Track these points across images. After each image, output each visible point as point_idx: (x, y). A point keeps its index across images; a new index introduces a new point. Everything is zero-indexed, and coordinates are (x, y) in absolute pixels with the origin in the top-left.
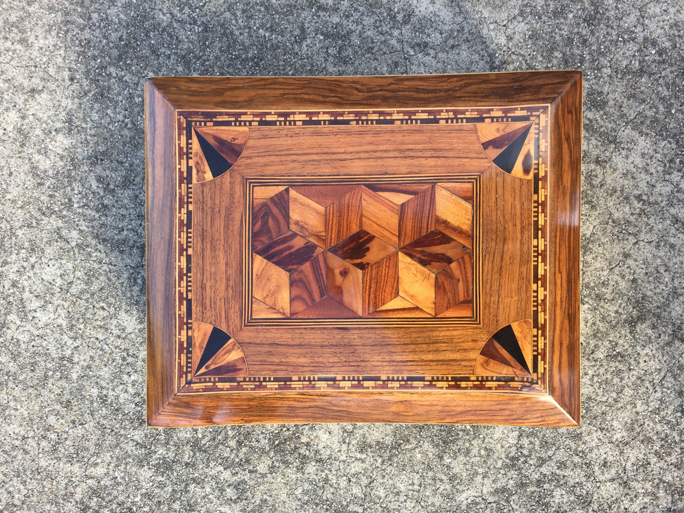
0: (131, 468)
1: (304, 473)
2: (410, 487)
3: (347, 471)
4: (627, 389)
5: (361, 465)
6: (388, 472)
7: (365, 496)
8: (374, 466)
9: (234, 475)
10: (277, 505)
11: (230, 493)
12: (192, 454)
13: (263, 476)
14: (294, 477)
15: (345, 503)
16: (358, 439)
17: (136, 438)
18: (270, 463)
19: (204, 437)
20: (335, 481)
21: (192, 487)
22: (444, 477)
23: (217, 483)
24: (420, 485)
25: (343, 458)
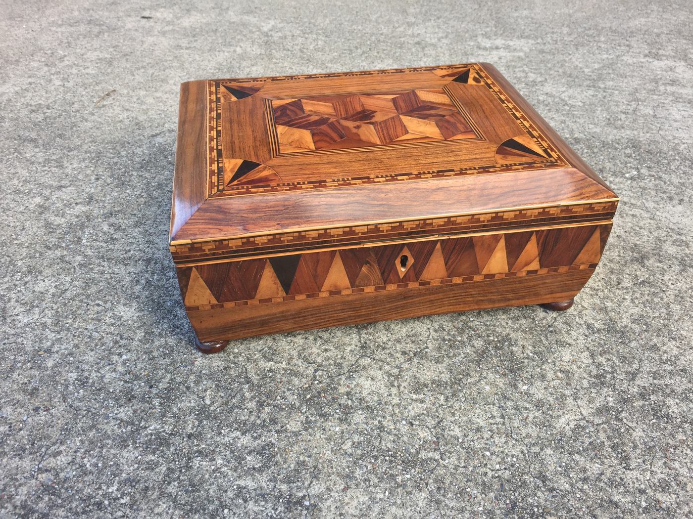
0: (108, 451)
1: (350, 425)
2: (491, 421)
3: (406, 414)
4: (672, 305)
5: (420, 405)
6: (457, 408)
7: (438, 438)
8: (438, 405)
9: (255, 438)
10: (320, 466)
11: (251, 460)
12: (197, 423)
13: (296, 434)
14: (337, 429)
15: (413, 451)
16: (408, 381)
17: (122, 415)
18: (303, 418)
19: (213, 403)
20: (392, 427)
21: (196, 462)
22: (528, 405)
23: (232, 452)
24: (503, 417)
25: (396, 401)
